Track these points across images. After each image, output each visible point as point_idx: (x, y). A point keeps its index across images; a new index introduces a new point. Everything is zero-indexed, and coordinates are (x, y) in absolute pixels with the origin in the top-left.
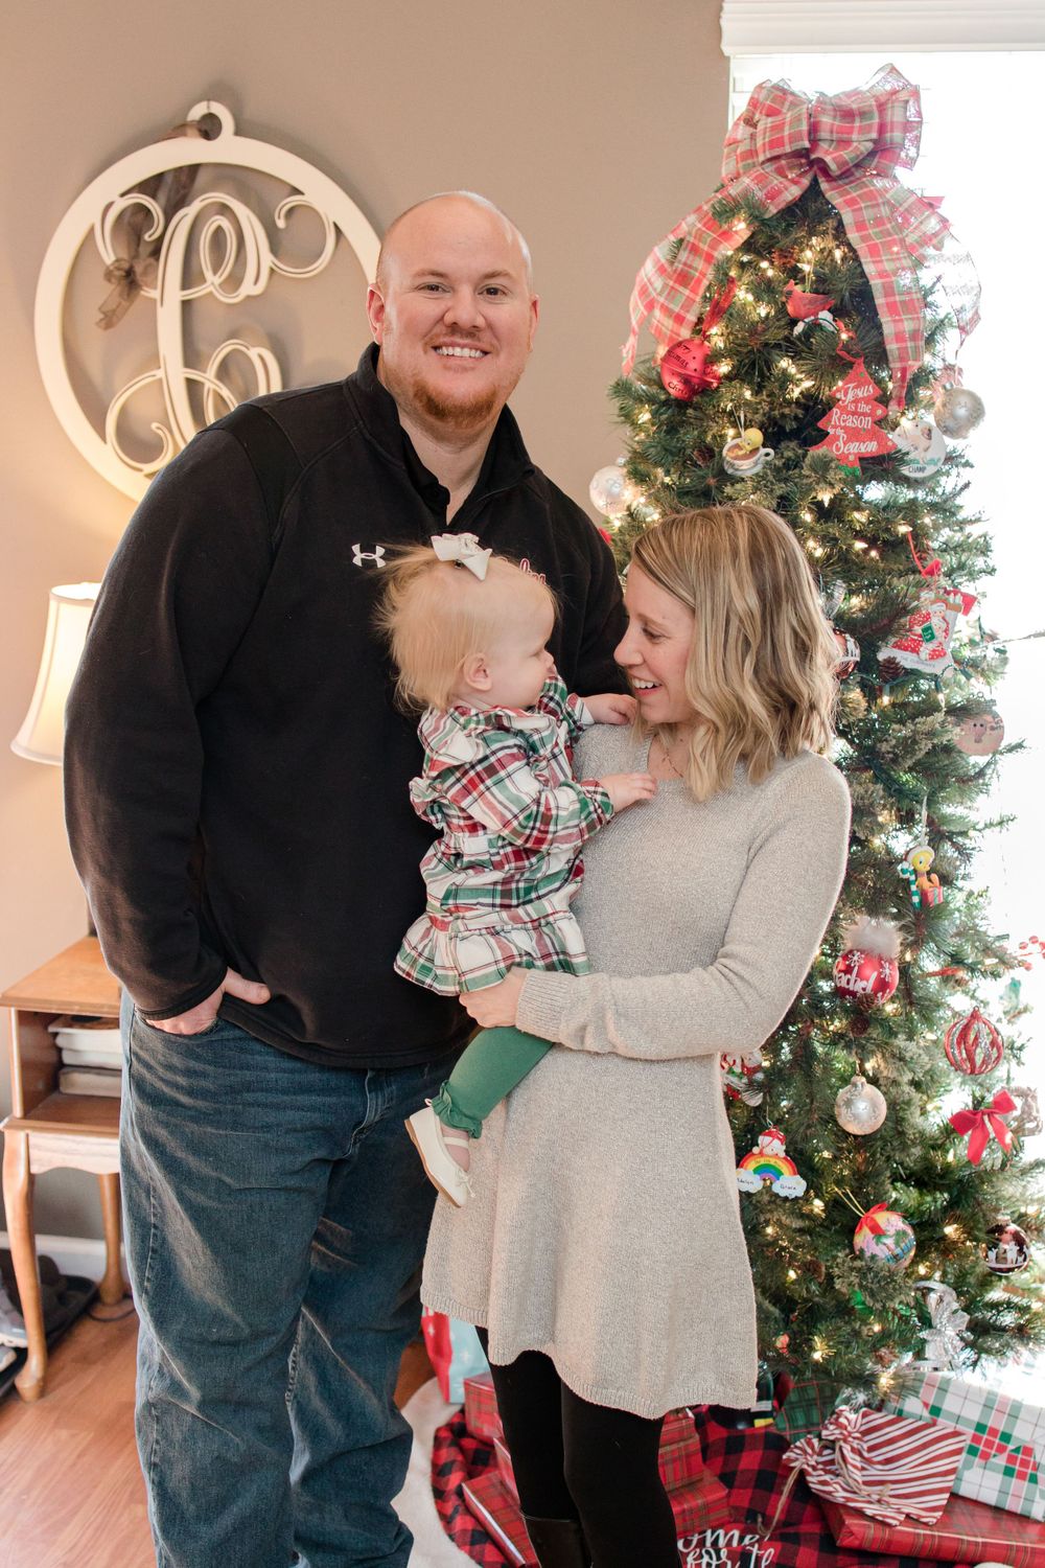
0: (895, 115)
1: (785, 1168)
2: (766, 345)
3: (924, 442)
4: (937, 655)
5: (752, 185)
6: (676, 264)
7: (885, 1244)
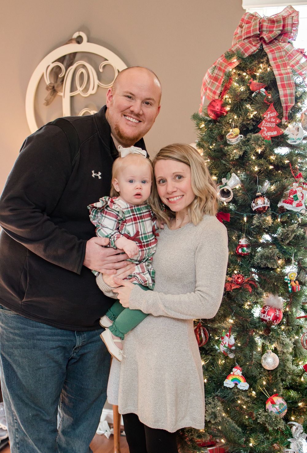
0: (289, 21)
1: (242, 380)
2: (242, 100)
3: (296, 132)
4: (299, 205)
5: (240, 47)
6: (213, 74)
7: (276, 408)
